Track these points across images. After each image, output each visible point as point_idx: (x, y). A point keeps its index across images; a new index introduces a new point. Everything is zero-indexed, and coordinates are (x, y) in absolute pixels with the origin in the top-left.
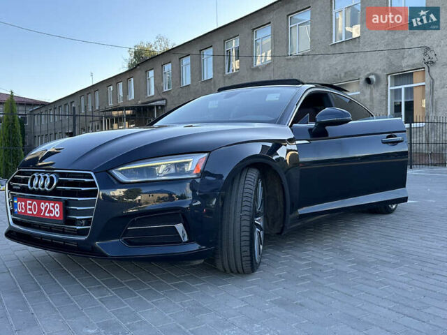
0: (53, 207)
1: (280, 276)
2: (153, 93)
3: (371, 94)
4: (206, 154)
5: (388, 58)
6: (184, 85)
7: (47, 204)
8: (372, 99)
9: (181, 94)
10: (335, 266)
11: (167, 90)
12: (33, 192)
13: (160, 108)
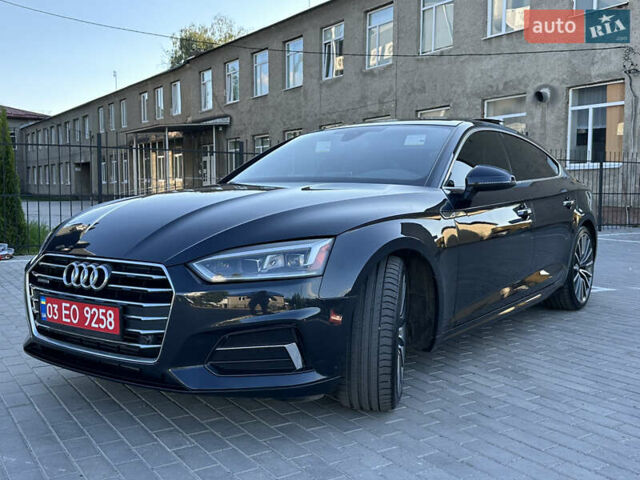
0: (104, 314)
1: (432, 416)
2: (210, 106)
3: (543, 116)
4: (330, 240)
5: (570, 62)
6: (259, 95)
7: (94, 309)
8: (544, 125)
9: (253, 109)
10: (510, 400)
11: (232, 101)
12: (72, 289)
13: (221, 129)
